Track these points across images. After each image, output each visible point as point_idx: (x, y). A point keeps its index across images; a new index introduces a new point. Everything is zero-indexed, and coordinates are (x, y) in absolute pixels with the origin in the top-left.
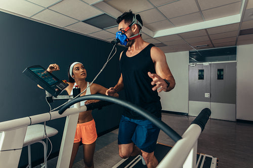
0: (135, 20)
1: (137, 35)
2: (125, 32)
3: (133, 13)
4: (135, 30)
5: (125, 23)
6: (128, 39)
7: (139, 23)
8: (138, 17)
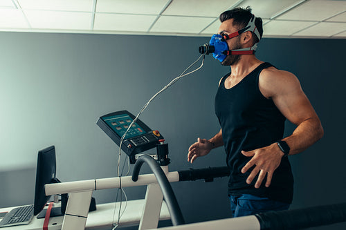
0: (252, 24)
1: (248, 49)
2: (228, 37)
3: (253, 12)
4: (247, 40)
5: (234, 24)
6: (230, 51)
7: (257, 32)
8: (259, 23)
